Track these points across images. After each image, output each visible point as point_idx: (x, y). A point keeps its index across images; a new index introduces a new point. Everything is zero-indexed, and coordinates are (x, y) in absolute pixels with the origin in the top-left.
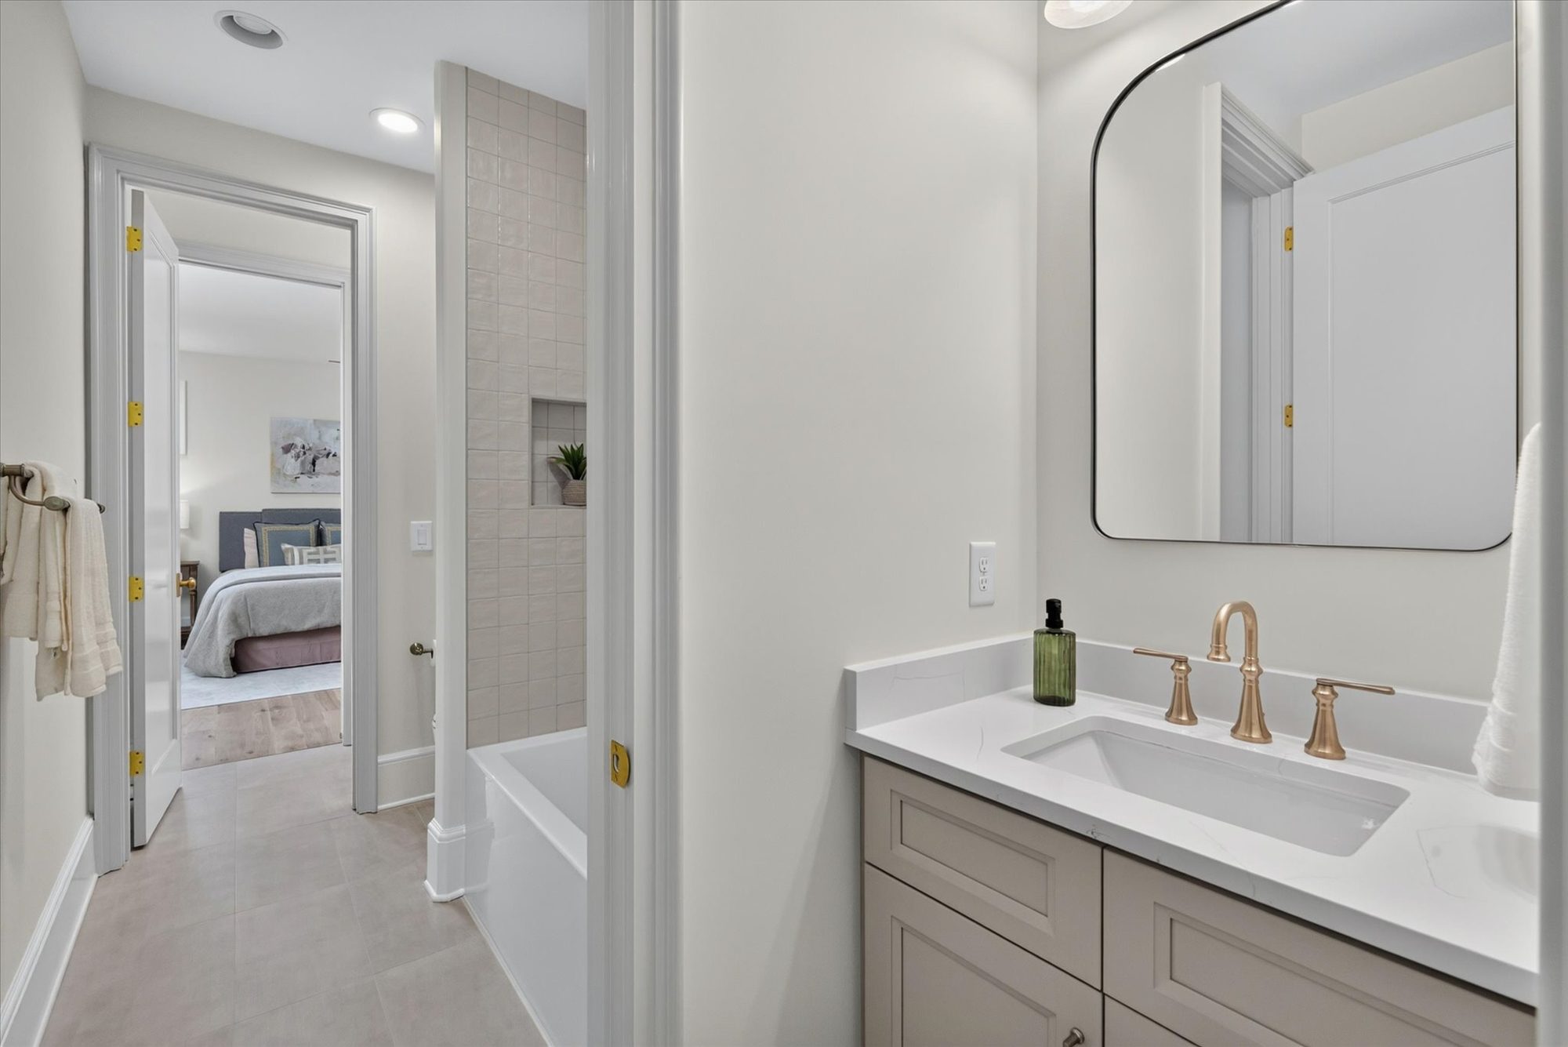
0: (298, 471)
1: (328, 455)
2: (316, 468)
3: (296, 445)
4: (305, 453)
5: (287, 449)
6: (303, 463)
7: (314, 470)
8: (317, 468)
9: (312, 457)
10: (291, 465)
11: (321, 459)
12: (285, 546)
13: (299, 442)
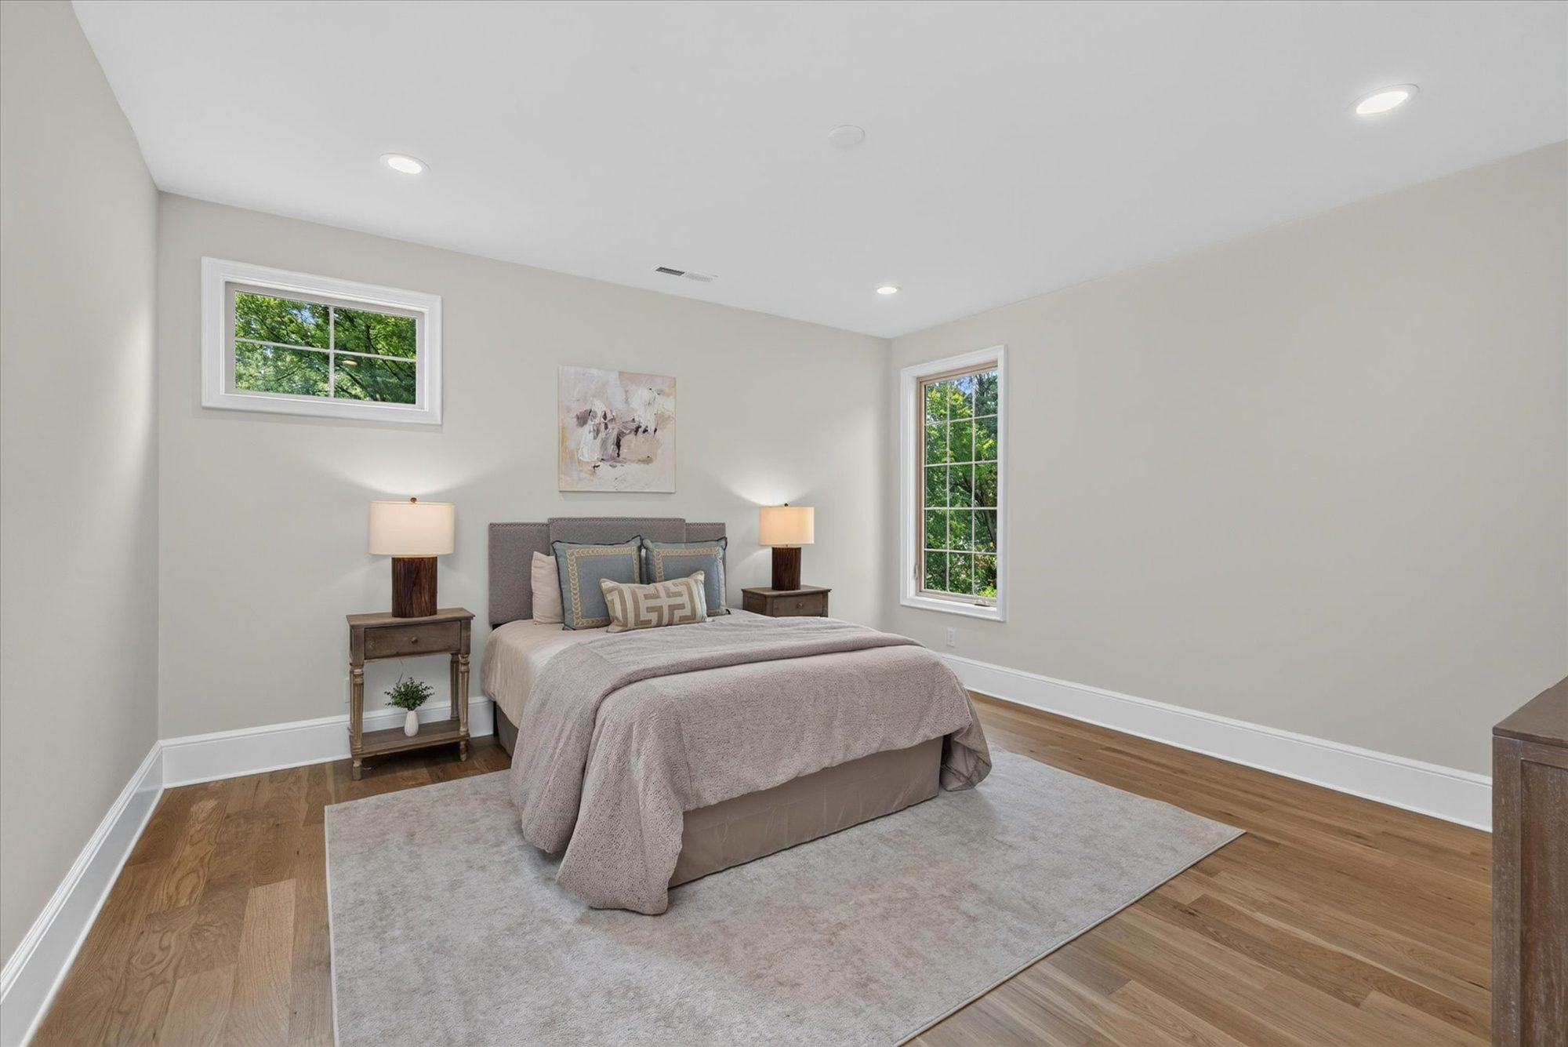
0: (597, 456)
1: (637, 431)
2: (621, 452)
3: (595, 412)
4: (606, 428)
5: (582, 420)
6: (604, 443)
7: (619, 455)
8: (624, 450)
9: (615, 433)
10: (588, 445)
11: (628, 437)
12: (607, 584)
13: (599, 408)
